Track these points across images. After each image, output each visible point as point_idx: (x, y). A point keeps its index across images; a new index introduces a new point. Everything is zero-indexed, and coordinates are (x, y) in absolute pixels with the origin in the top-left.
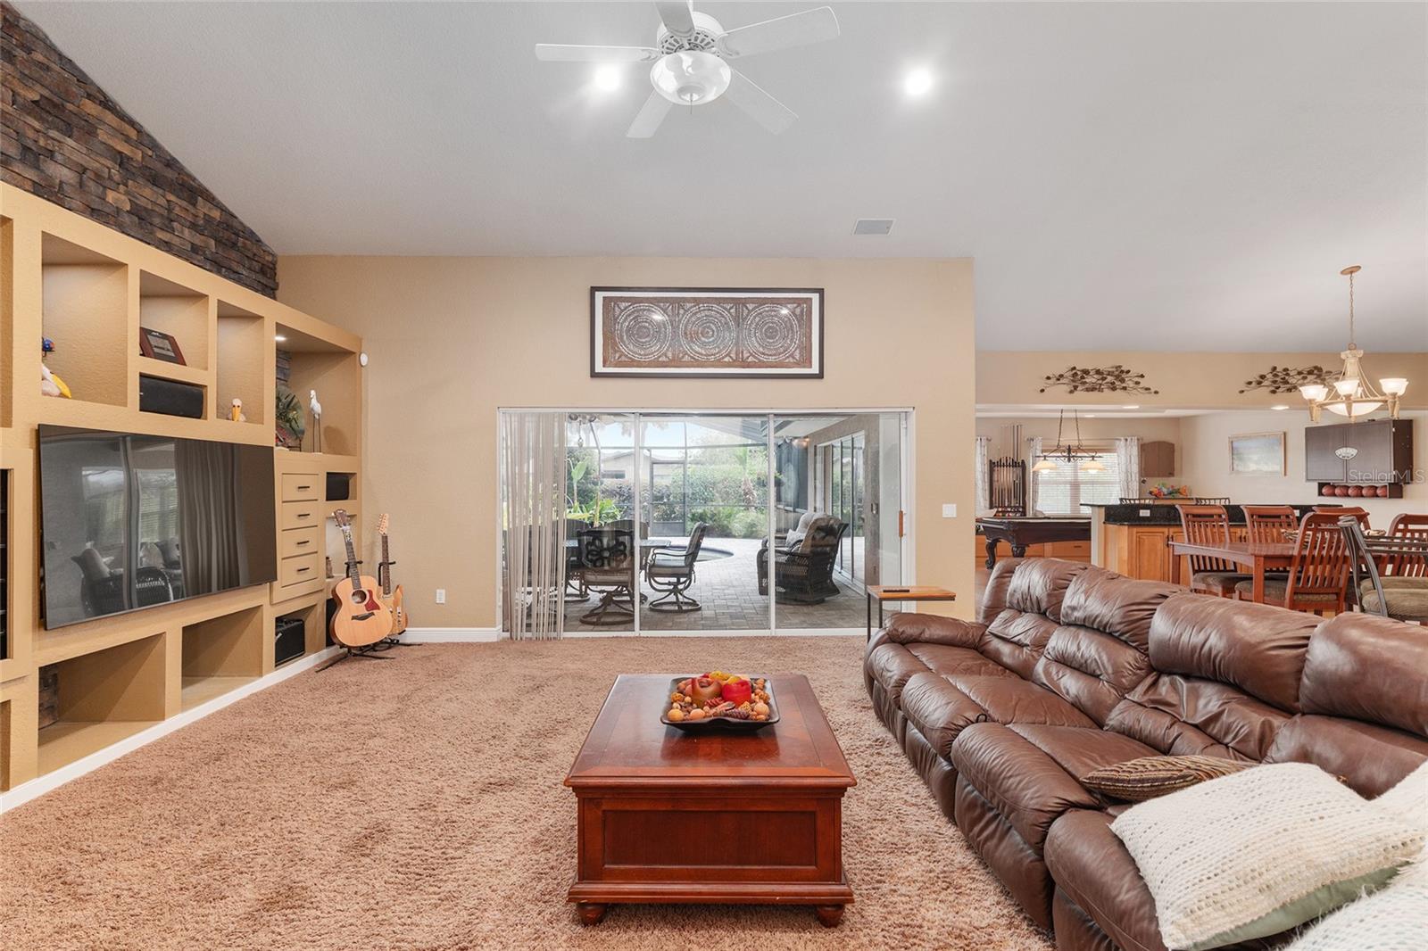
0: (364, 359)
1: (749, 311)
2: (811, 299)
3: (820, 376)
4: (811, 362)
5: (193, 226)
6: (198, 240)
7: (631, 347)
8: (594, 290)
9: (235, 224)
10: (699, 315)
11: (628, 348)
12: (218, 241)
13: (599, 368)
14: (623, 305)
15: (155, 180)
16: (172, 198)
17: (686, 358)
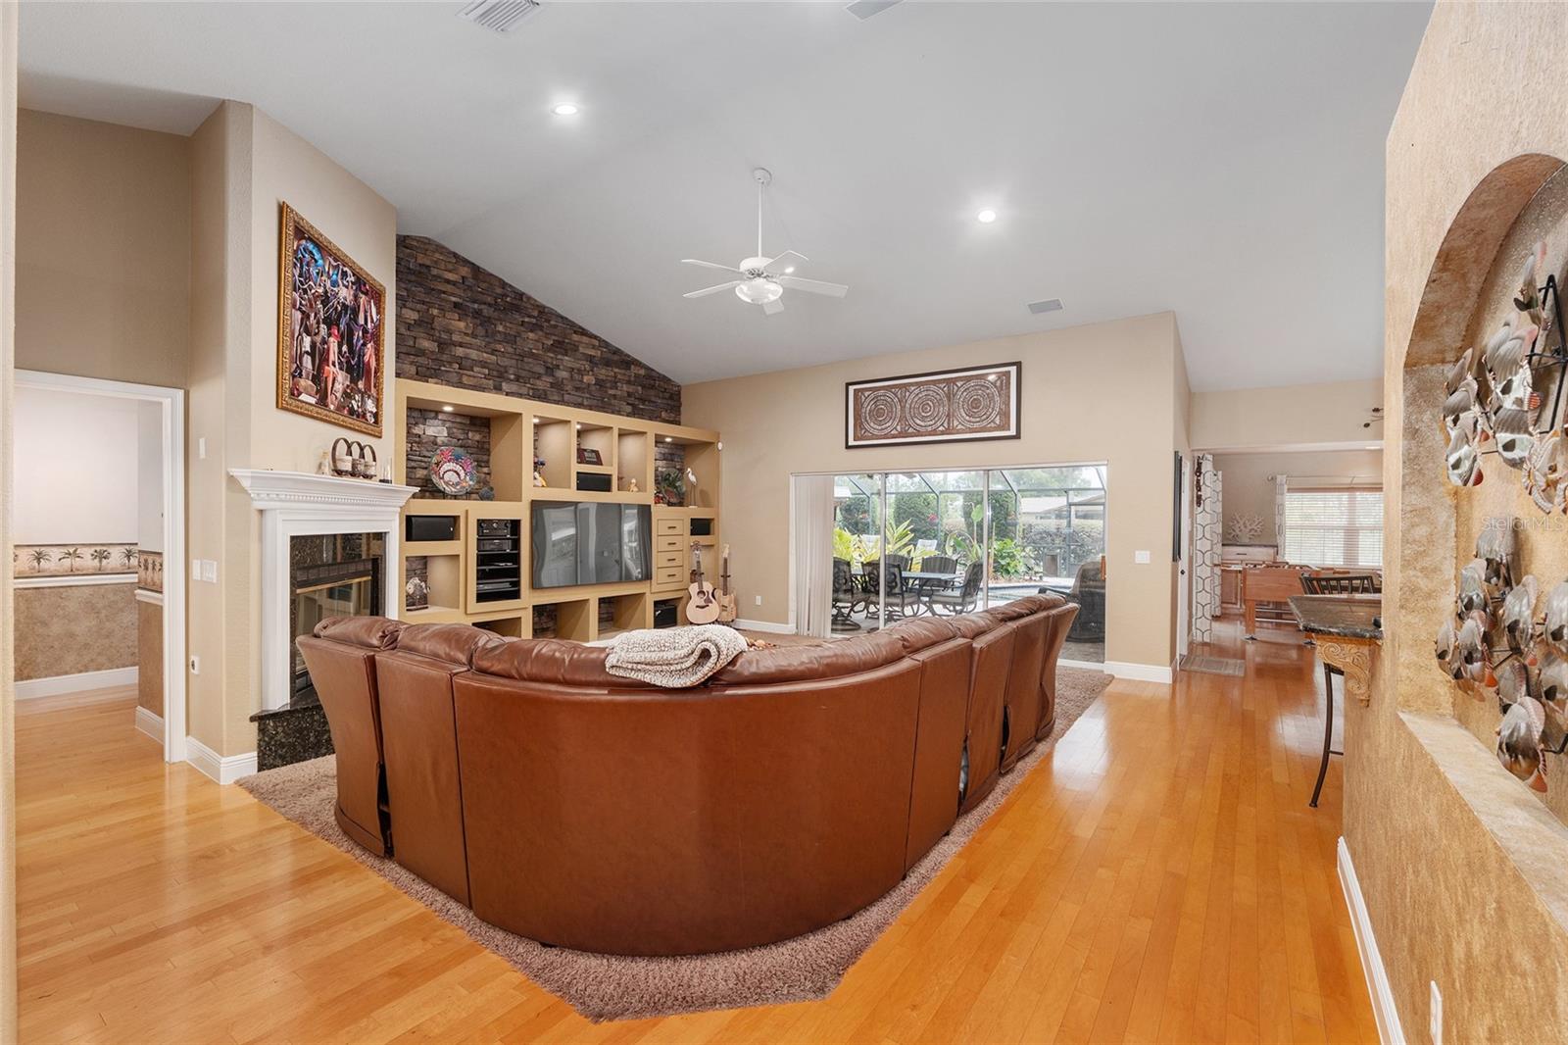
0: (720, 446)
1: (959, 388)
2: (1009, 372)
3: (1017, 436)
4: (1009, 426)
5: (629, 382)
6: (631, 389)
7: (872, 424)
8: (848, 385)
9: (654, 374)
10: (920, 395)
11: (872, 427)
12: (643, 387)
13: (851, 442)
14: (867, 394)
15: (607, 363)
16: (616, 370)
17: (911, 430)
